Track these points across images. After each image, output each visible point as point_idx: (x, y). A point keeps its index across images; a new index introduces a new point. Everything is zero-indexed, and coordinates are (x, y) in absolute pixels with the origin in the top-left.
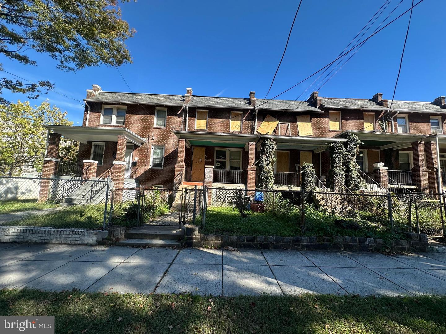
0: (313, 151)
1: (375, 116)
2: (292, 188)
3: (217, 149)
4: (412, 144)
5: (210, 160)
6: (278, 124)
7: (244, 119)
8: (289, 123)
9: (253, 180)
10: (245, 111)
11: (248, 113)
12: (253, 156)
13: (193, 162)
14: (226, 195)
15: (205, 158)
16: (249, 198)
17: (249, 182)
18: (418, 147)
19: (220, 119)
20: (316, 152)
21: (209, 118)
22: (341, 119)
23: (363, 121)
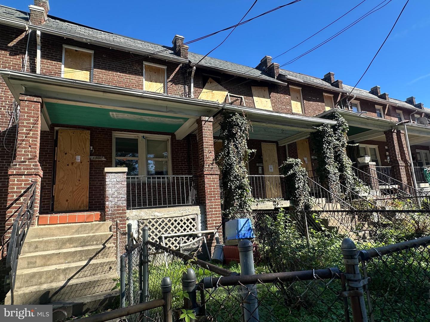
0: (276, 142)
1: (334, 99)
2: (278, 204)
3: (117, 135)
4: (385, 133)
5: (103, 159)
6: (227, 95)
7: (170, 79)
8: (243, 97)
9: (217, 194)
10: (171, 65)
11: (176, 70)
12: (211, 145)
13: (58, 163)
14: (163, 236)
15: (91, 155)
16: (212, 234)
17: (209, 200)
18: (392, 136)
19: (122, 74)
20: (281, 145)
21: (95, 67)
22: (303, 98)
23: (324, 104)
